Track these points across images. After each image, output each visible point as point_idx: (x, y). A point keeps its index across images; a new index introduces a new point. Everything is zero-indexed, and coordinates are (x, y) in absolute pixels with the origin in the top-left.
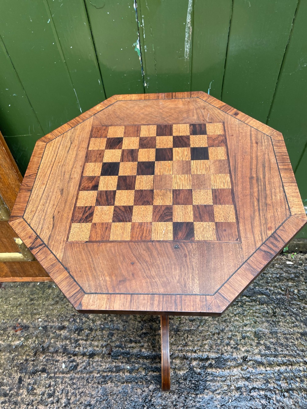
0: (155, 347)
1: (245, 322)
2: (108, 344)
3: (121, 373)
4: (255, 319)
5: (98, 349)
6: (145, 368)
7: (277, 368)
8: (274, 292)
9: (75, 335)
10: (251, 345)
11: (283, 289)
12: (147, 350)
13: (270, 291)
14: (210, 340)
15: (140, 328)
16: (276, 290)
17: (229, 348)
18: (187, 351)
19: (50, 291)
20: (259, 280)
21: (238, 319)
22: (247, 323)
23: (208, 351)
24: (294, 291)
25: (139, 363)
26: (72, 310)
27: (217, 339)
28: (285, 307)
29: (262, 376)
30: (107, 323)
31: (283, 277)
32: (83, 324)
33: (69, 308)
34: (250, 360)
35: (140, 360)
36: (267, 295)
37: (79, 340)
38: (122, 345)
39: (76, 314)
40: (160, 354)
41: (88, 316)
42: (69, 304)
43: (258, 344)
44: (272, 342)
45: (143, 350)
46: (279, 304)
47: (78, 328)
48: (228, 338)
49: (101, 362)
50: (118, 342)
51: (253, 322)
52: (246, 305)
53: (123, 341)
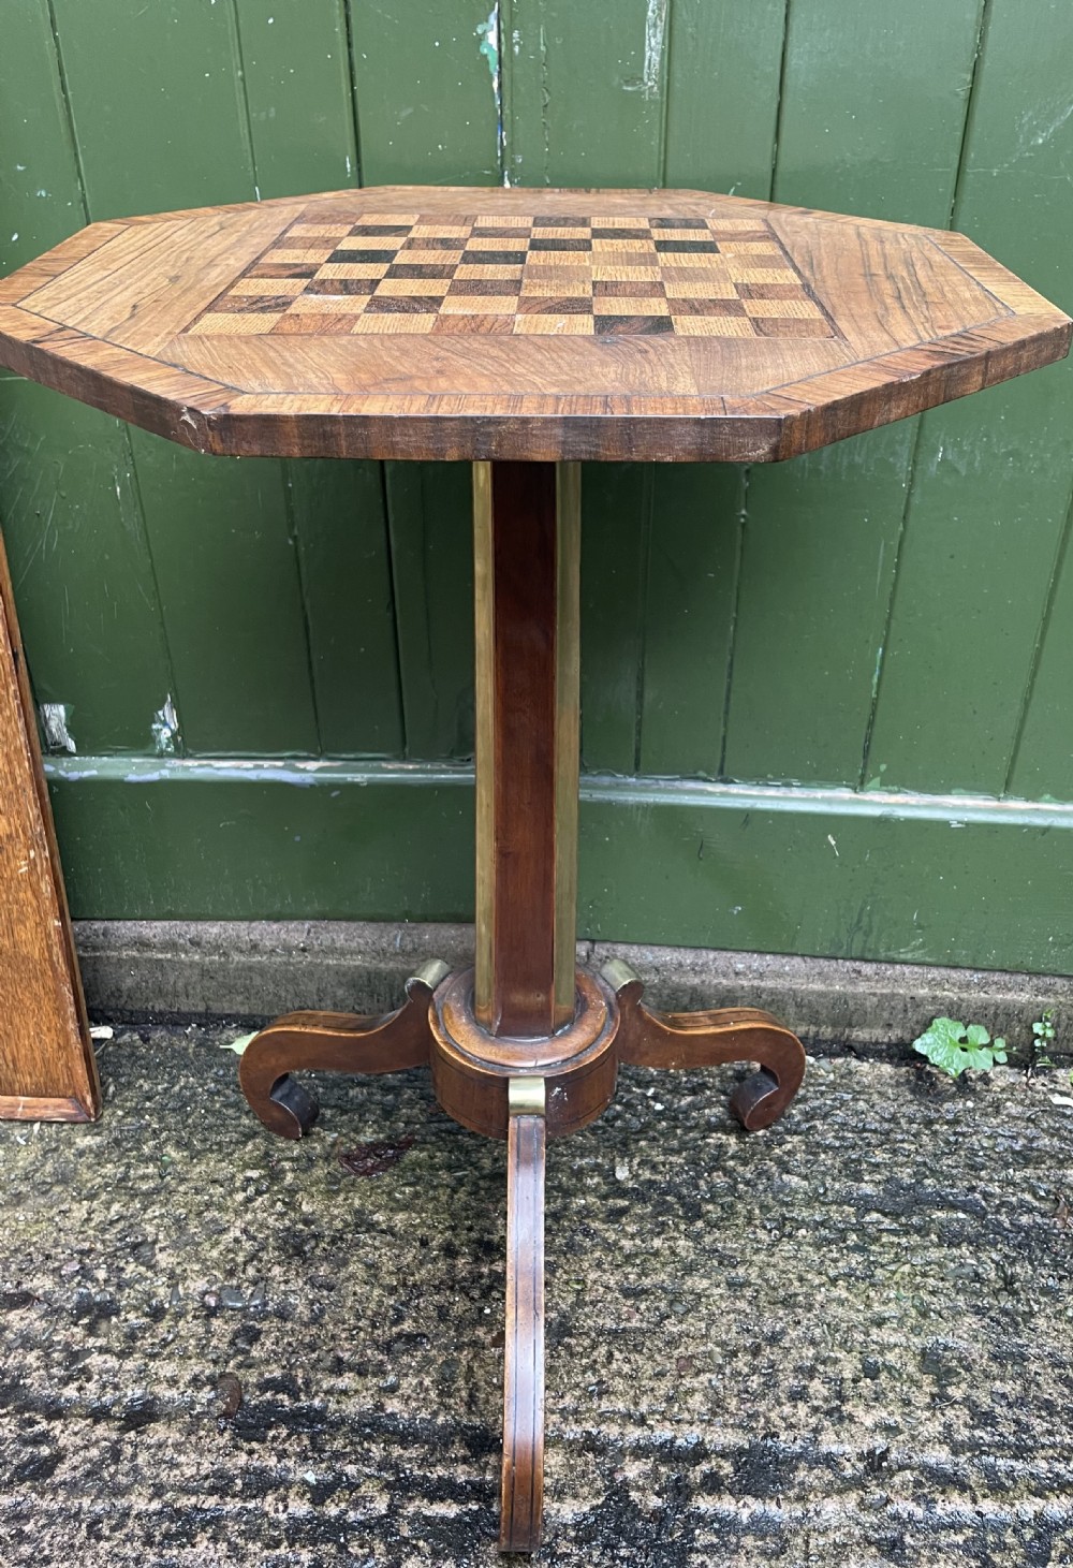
0: (450, 1396)
1: (877, 1307)
2: (222, 1375)
3: (270, 1498)
4: (921, 1299)
5: (173, 1393)
6: (388, 1486)
7: (1029, 1507)
8: (1003, 1204)
9: (75, 1330)
10: (907, 1403)
11: (1043, 1194)
12: (414, 1404)
13: (986, 1200)
14: (714, 1376)
15: (391, 1312)
16: (1014, 1194)
17: (803, 1409)
18: (603, 1418)
20: (935, 1155)
21: (845, 1294)
22: (887, 1315)
23: (702, 1421)
25: (365, 1459)
26: (83, 1233)
27: (746, 1370)
28: (1053, 1260)
29: (960, 1539)
30: (239, 1287)
31: (1038, 1150)
32: (120, 1287)
33: (68, 1224)
34: (902, 1468)
35: (373, 1448)
36: (975, 1213)
37: (87, 1352)
38: (293, 1380)
39: (99, 1246)
40: (474, 1428)
41: (154, 1255)
42: (75, 1206)
43: (940, 1400)
44: (1004, 1396)
45: (393, 1405)
46: (1029, 1246)
47: (98, 1304)
48: (798, 1370)
49: (178, 1447)
50: (275, 1366)
51: (913, 1312)
52: (882, 1246)
53: (302, 1366)
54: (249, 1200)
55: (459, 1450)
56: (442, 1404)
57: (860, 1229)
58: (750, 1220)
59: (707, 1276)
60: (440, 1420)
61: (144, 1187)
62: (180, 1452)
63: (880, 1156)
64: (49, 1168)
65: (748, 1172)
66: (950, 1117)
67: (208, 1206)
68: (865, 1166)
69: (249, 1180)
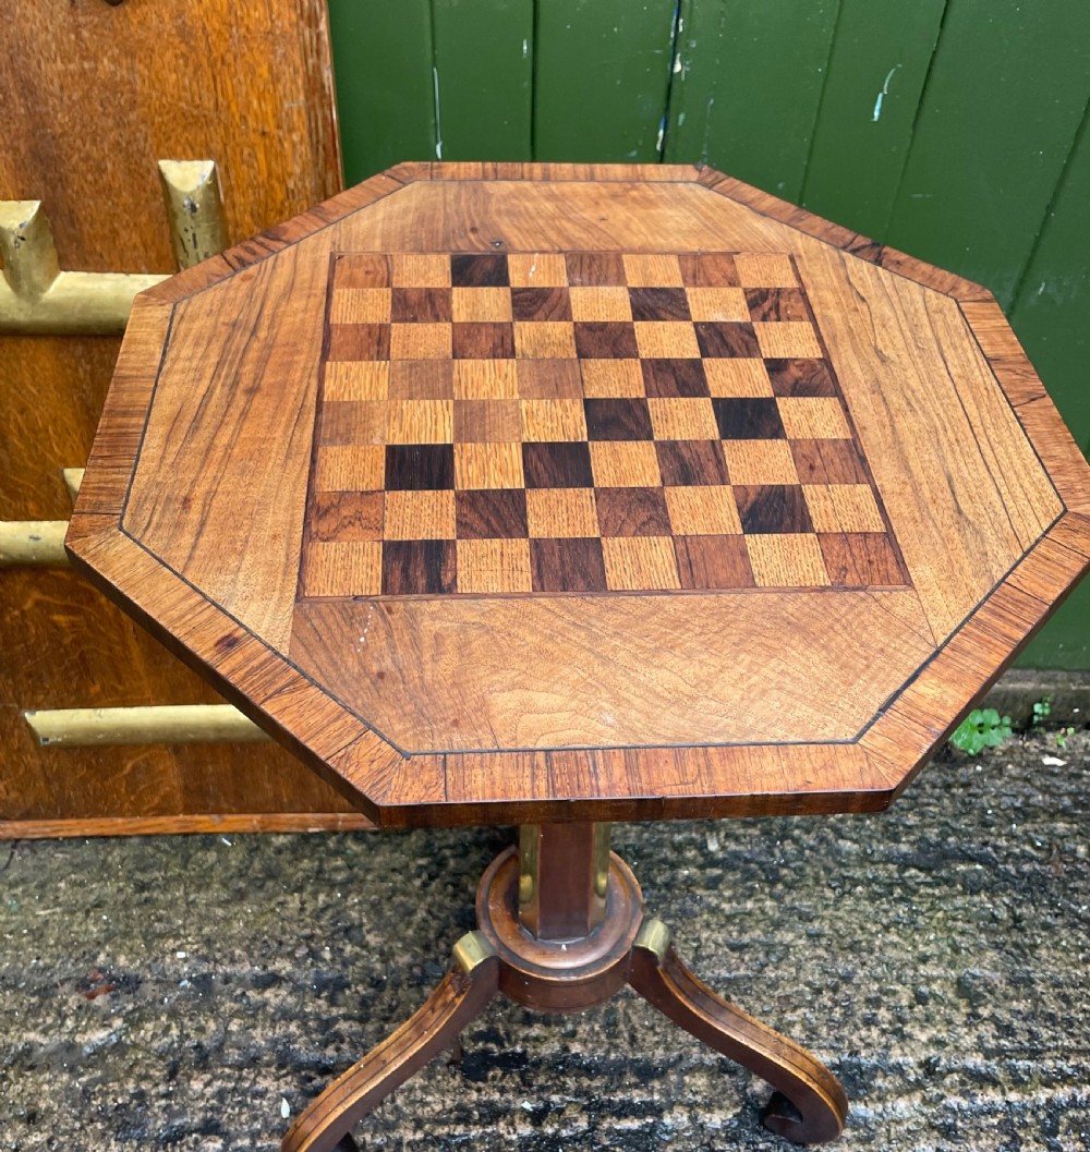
0: (616, 1037)
1: (921, 948)
3: (502, 1124)
4: (954, 939)
6: (585, 1108)
7: (1043, 1095)
8: (1009, 855)
9: (321, 1002)
10: (950, 1022)
11: (1039, 844)
12: (590, 1046)
13: (996, 853)
14: (807, 1011)
16: (1018, 846)
17: (875, 1032)
19: (212, 856)
20: (955, 815)
21: (895, 939)
22: (929, 954)
24: (1075, 851)
25: (562, 1089)
26: (302, 920)
27: (830, 1004)
28: (1050, 901)
29: (995, 1121)
31: (1034, 806)
32: (345, 964)
33: (288, 913)
34: (951, 1071)
35: (568, 1080)
36: (989, 863)
37: (335, 1020)
38: (496, 1031)
39: (318, 931)
40: (637, 1061)
41: (364, 937)
42: (289, 898)
43: (973, 1018)
44: (1019, 1012)
45: (576, 1048)
46: (1031, 890)
47: (330, 980)
48: (868, 1001)
49: (424, 1089)
50: (479, 1022)
51: (949, 950)
52: (921, 896)
53: (500, 1020)
54: (425, 885)
55: (630, 1079)
56: (611, 1044)
57: (903, 884)
58: (817, 880)
59: (792, 929)
60: (613, 1056)
61: (339, 878)
62: (427, 1094)
63: (912, 820)
64: (257, 865)
65: (810, 840)
66: (963, 780)
67: (394, 891)
68: (901, 828)
69: (421, 867)
